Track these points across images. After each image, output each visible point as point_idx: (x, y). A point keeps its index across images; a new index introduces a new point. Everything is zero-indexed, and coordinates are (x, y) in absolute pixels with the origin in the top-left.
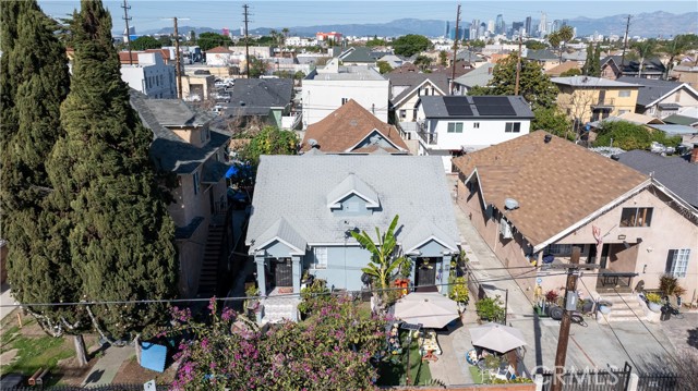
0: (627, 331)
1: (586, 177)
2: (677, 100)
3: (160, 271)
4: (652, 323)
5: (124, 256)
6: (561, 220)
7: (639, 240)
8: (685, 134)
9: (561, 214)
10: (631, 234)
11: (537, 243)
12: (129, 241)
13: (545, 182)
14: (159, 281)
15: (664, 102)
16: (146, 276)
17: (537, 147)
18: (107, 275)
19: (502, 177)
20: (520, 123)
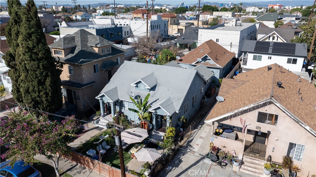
3: (44, 96)
5: (31, 88)
7: (269, 132)
10: (264, 127)
11: (207, 120)
12: (33, 84)
14: (44, 99)
16: (39, 96)
17: (264, 72)
18: (26, 94)
19: (234, 85)
20: (297, 59)
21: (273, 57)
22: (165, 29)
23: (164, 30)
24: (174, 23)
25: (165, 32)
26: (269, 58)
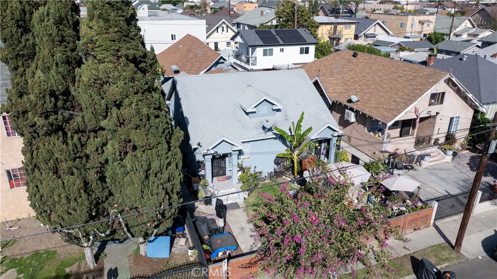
0: (440, 170)
1: (400, 77)
2: (375, 31)
4: (448, 163)
6: (398, 105)
7: (437, 113)
8: (391, 52)
9: (395, 101)
10: (434, 109)
11: (389, 122)
13: (369, 83)
15: (368, 32)
17: (349, 61)
18: (144, 183)
19: (335, 82)
20: (308, 48)
21: (285, 48)
26: (281, 51)
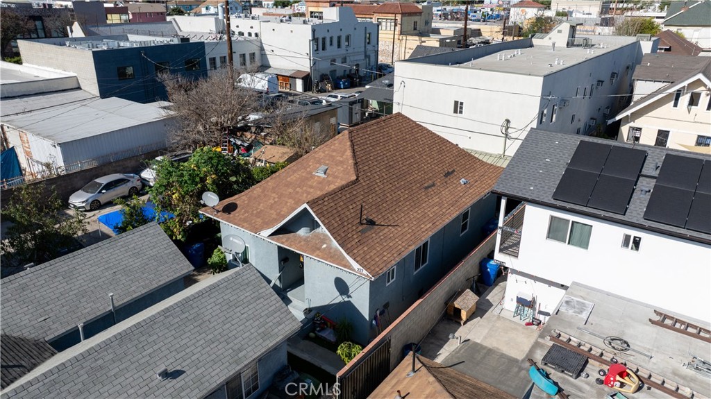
22: (369, 47)
23: (365, 52)
24: (415, 29)
25: (367, 56)
26: (626, 245)
